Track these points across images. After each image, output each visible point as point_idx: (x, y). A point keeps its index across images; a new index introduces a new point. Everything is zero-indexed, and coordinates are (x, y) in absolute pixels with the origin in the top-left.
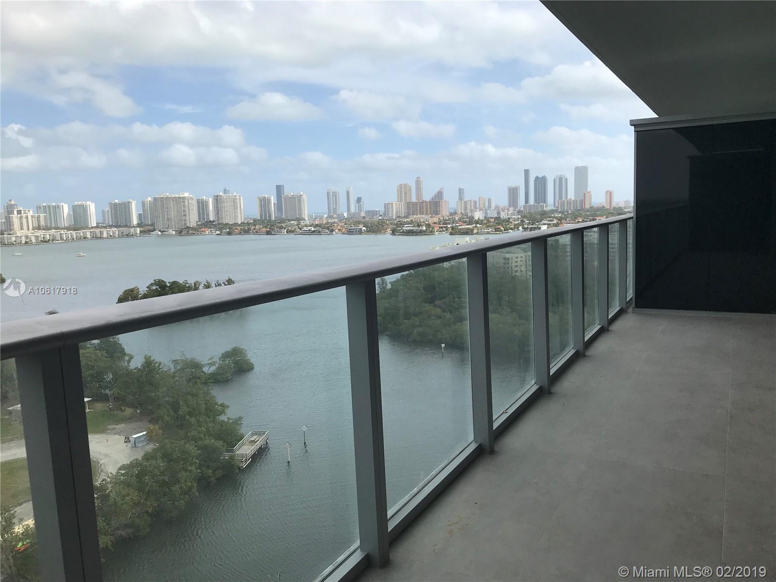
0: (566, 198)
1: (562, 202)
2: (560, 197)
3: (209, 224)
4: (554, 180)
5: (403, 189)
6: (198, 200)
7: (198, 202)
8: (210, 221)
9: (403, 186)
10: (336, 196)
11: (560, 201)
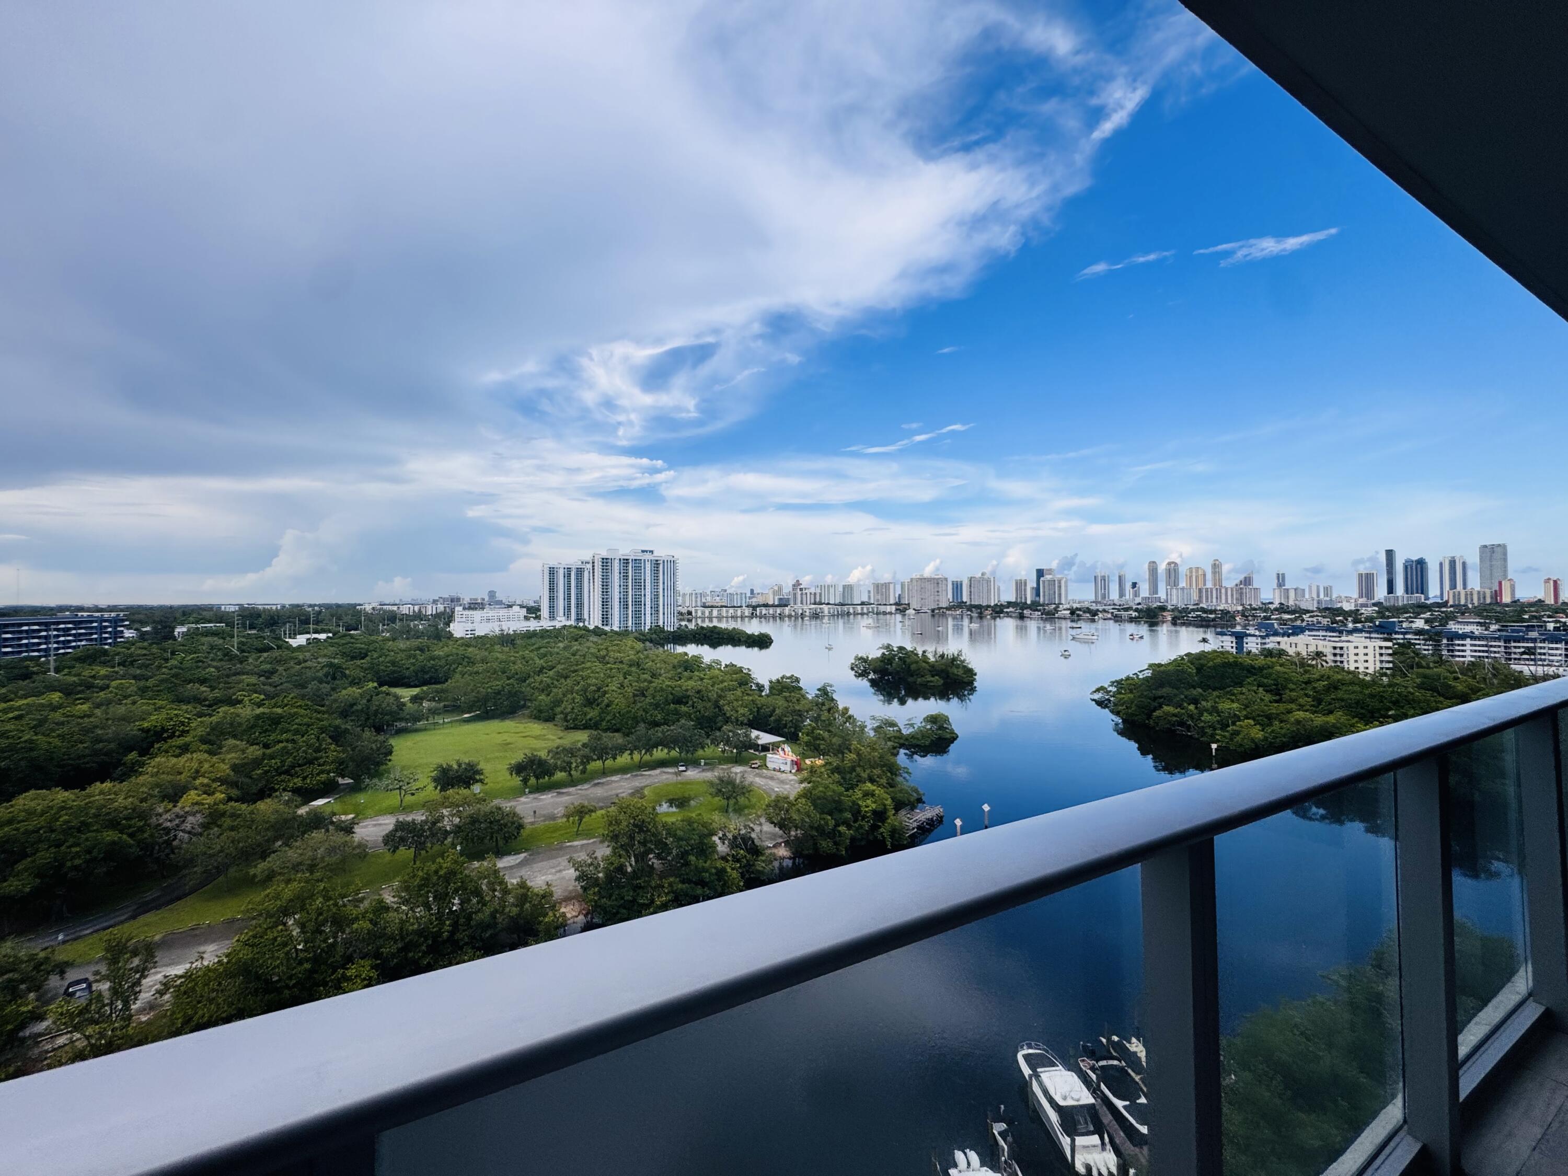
0: (1465, 587)
1: (1457, 594)
2: (1453, 586)
3: (961, 605)
4: (1441, 564)
5: (1194, 574)
6: (953, 582)
7: (953, 584)
8: (963, 602)
9: (1194, 570)
10: (1105, 580)
11: (1451, 592)
